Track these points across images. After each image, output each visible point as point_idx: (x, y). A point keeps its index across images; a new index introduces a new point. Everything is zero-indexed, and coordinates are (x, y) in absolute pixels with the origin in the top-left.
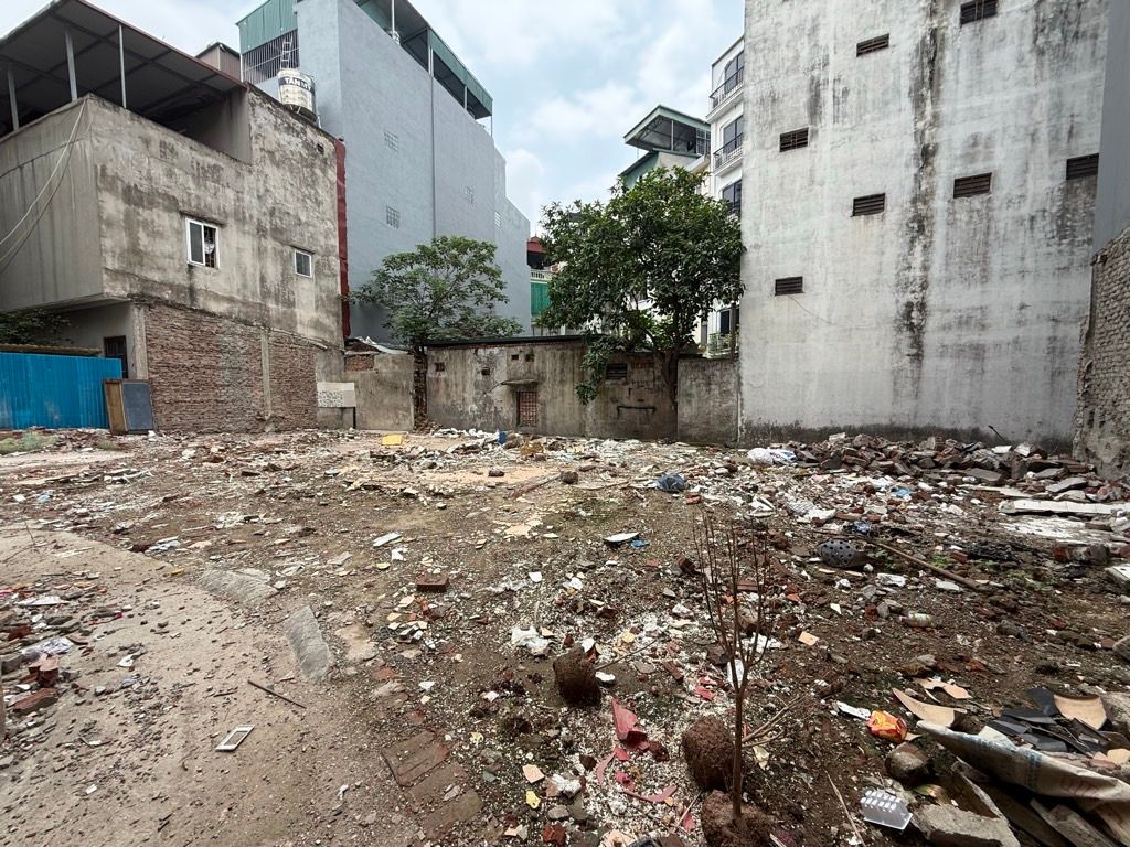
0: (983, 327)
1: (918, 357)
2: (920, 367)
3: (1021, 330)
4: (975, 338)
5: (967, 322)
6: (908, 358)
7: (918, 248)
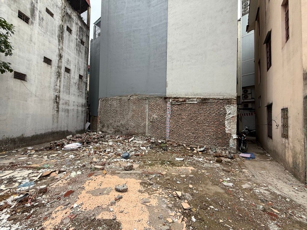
0: (69, 105)
1: (58, 111)
2: (58, 114)
3: (74, 107)
4: (67, 107)
5: (66, 104)
6: (56, 111)
7: (58, 81)
